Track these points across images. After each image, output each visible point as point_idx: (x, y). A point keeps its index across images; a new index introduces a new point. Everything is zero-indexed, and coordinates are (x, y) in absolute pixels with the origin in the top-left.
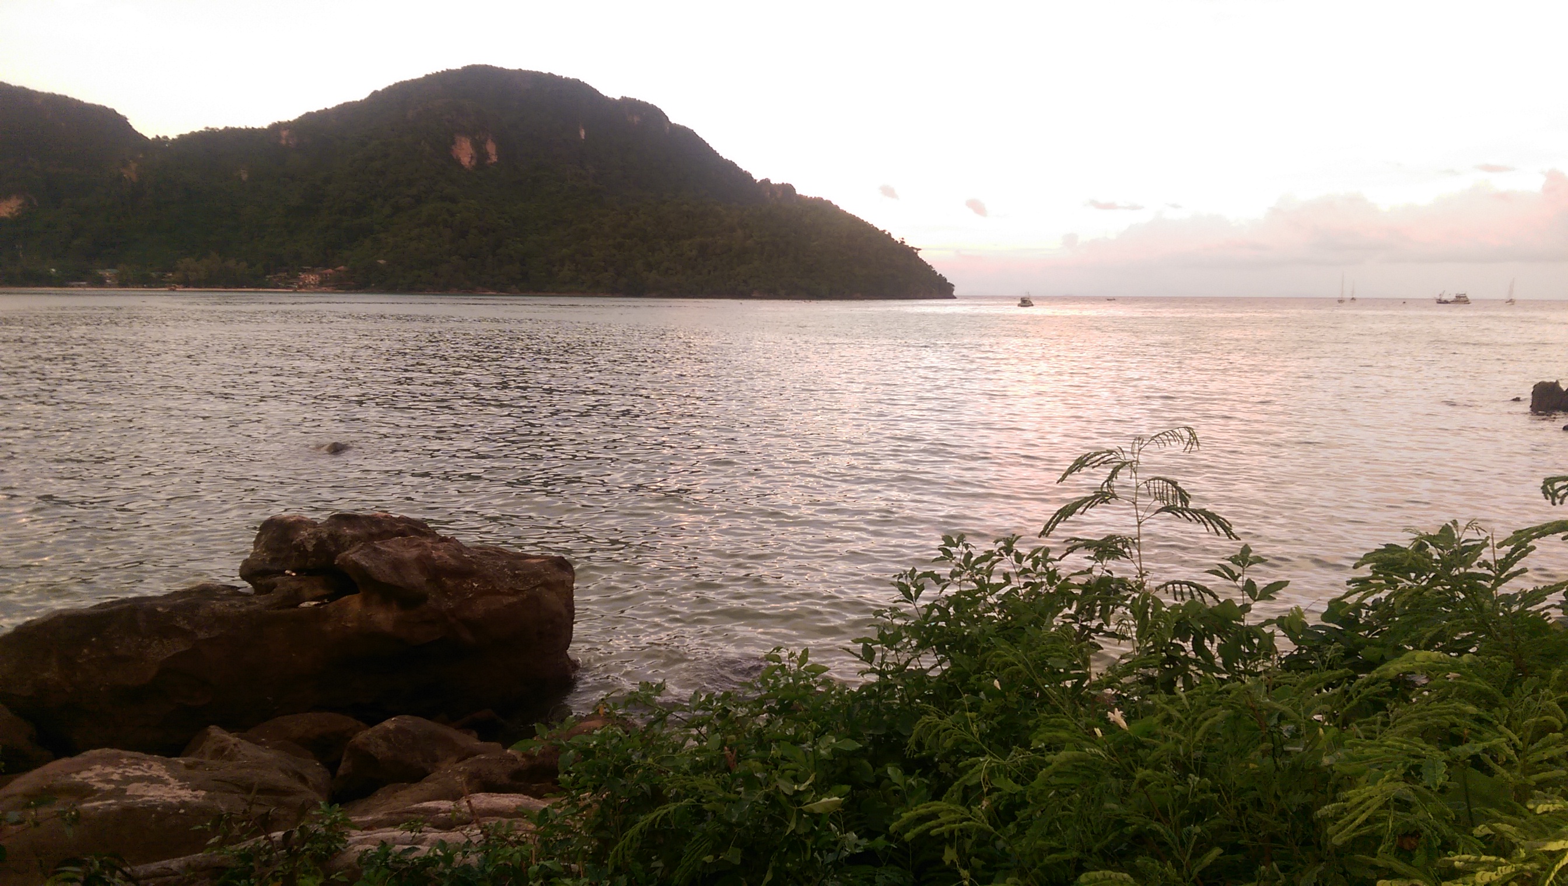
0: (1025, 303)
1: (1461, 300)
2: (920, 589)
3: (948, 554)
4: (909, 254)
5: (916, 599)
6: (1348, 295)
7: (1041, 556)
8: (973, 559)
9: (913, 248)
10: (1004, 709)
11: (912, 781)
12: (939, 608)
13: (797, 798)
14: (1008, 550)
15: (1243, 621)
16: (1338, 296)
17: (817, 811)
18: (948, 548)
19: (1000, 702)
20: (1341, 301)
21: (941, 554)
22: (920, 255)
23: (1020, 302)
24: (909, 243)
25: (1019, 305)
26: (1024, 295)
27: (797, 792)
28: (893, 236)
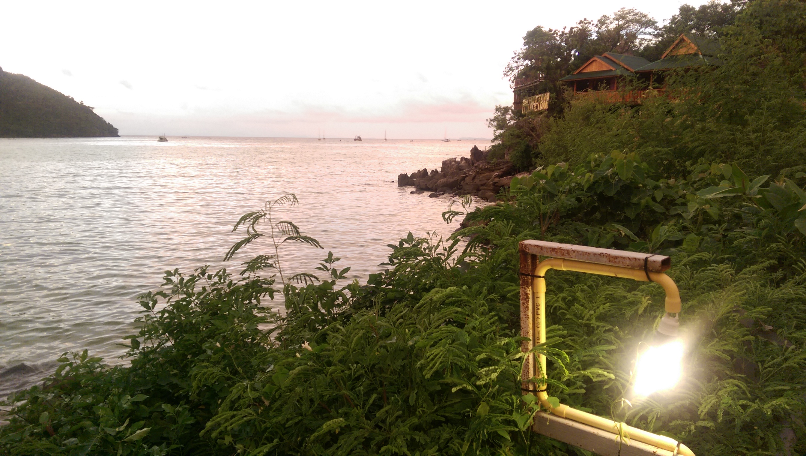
0: (162, 139)
1: (359, 139)
2: (155, 302)
3: (169, 281)
4: (88, 111)
5: (153, 309)
6: (322, 137)
7: (223, 275)
8: (185, 281)
9: (89, 107)
10: (224, 357)
11: (179, 408)
12: (168, 311)
13: (119, 436)
14: (203, 273)
15: (333, 290)
16: (318, 137)
17: (135, 439)
18: (169, 277)
19: (222, 354)
20: (319, 140)
21: (165, 281)
22: (95, 111)
23: (159, 139)
24: (86, 104)
25: (158, 141)
26: (161, 135)
27: (119, 432)
28: (75, 100)
